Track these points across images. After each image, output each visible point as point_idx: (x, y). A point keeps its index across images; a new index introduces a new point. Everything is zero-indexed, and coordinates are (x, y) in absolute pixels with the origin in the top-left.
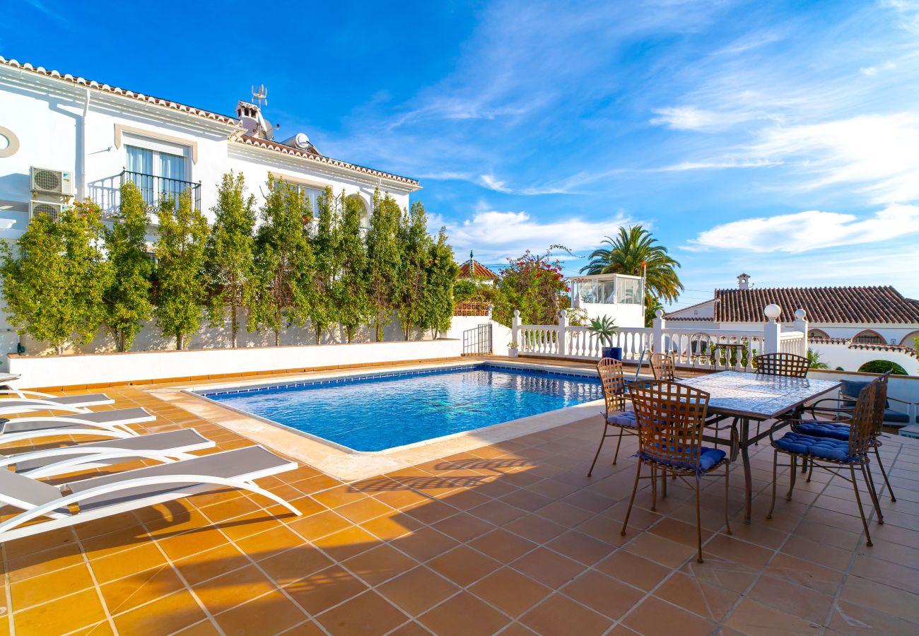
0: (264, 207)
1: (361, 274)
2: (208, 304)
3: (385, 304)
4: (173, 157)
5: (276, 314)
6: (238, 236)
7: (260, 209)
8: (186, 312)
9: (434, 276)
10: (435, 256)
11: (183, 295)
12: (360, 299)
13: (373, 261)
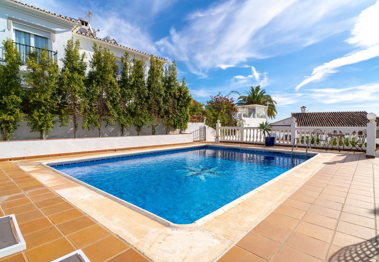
0: (91, 60)
1: (145, 99)
2: (59, 113)
3: (157, 115)
4: (42, 38)
5: (99, 119)
6: (76, 75)
7: (89, 61)
8: (45, 118)
9: (181, 102)
10: (181, 92)
11: (43, 108)
12: (144, 112)
13: (151, 92)
